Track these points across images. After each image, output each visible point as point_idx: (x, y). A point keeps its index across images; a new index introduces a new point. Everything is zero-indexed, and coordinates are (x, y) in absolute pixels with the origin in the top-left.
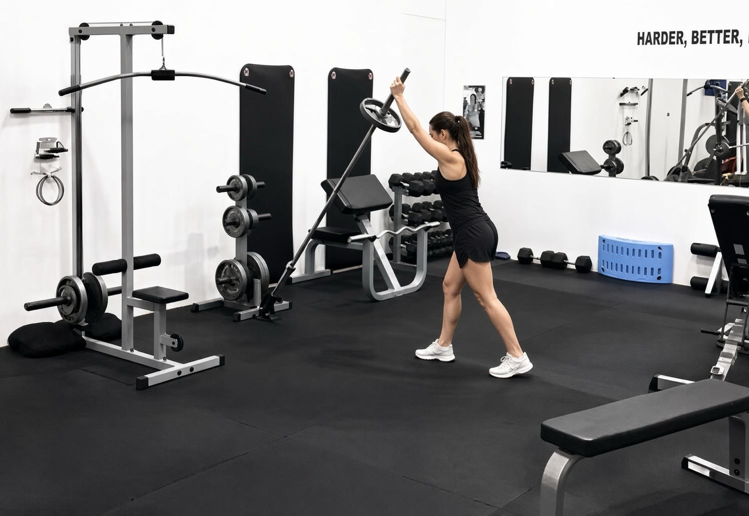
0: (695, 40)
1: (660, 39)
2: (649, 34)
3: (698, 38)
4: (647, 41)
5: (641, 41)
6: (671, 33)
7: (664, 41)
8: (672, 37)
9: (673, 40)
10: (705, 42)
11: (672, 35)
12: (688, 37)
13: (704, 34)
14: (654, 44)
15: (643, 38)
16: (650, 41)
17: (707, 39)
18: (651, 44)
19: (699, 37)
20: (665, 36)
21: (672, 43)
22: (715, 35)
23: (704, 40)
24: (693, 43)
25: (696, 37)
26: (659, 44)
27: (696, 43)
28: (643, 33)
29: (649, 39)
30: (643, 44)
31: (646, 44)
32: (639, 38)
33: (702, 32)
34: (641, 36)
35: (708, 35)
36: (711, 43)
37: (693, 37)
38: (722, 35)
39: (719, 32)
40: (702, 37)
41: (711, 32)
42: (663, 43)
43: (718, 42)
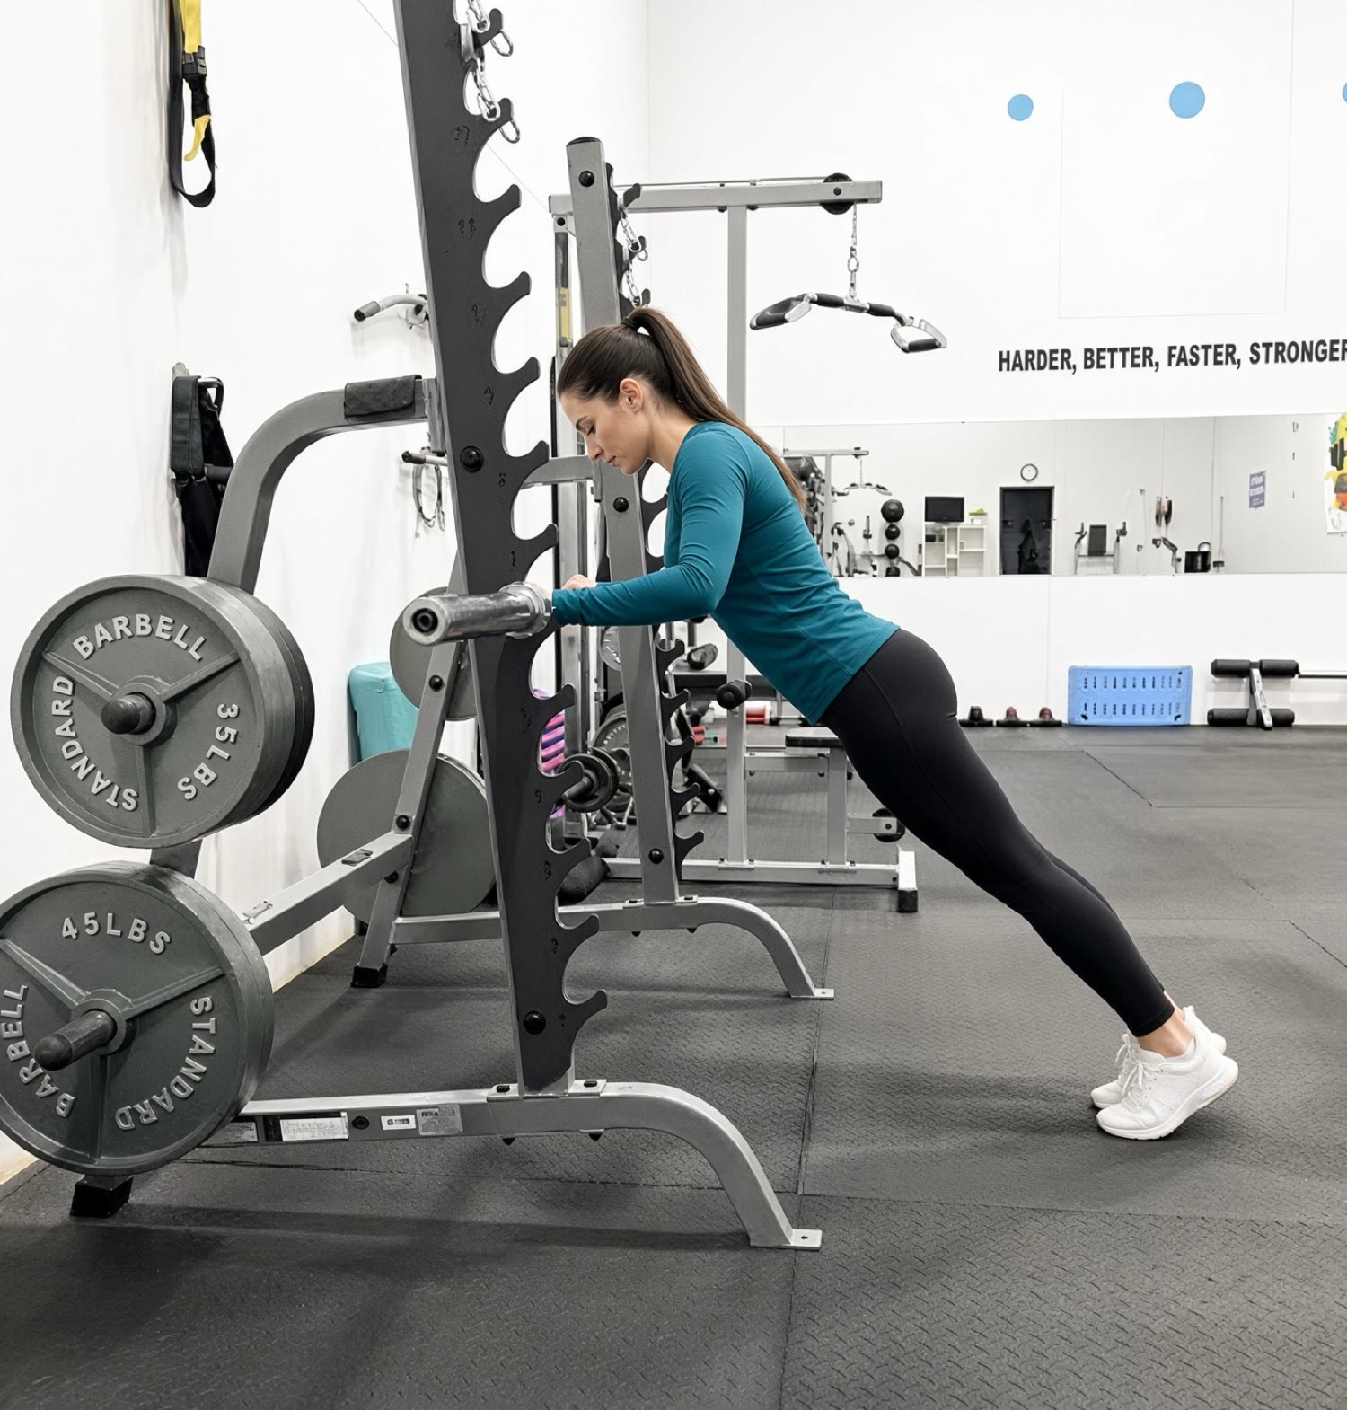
0: (1089, 363)
1: (1035, 362)
2: (1018, 354)
3: (1093, 359)
4: (1015, 365)
5: (1005, 365)
6: (1052, 352)
7: (1042, 364)
8: (1052, 359)
9: (1054, 363)
10: (1104, 367)
11: (1054, 355)
12: (1077, 359)
13: (1102, 354)
14: (1027, 369)
15: (1007, 360)
16: (1020, 365)
17: (1107, 362)
18: (1021, 369)
19: (1095, 358)
20: (1042, 356)
21: (1052, 368)
22: (1118, 356)
23: (1102, 362)
24: (1086, 367)
25: (1091, 358)
26: (1033, 368)
27: (1091, 366)
28: (1008, 353)
29: (1018, 362)
30: (1008, 369)
31: (1013, 369)
32: (1002, 360)
33: (1100, 350)
34: (1005, 356)
35: (1108, 355)
36: (1112, 366)
37: (1086, 358)
38: (1129, 355)
39: (1124, 350)
40: (1100, 358)
41: (1112, 351)
42: (1041, 368)
43: (1124, 366)
